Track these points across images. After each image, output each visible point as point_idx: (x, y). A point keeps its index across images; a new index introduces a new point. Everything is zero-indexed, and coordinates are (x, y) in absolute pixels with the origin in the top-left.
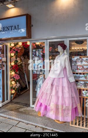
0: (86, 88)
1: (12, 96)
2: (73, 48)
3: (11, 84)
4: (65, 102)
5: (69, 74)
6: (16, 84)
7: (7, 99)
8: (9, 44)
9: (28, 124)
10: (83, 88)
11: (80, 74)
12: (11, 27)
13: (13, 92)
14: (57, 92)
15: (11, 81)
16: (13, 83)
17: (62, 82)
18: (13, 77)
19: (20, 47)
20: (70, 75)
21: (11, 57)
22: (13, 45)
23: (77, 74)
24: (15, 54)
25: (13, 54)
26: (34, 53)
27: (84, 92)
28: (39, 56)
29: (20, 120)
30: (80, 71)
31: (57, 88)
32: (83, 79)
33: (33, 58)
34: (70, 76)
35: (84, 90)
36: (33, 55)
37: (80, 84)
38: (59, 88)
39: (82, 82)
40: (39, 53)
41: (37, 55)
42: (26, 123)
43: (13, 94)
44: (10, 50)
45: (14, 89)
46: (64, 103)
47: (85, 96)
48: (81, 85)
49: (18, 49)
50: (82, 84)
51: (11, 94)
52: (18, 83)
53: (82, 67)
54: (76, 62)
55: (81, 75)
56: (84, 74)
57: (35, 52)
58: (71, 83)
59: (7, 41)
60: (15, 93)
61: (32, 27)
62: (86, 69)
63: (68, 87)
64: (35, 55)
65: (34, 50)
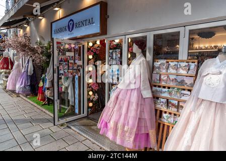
0: (169, 111)
1: (90, 110)
2: (196, 46)
3: (88, 94)
4: (128, 123)
5: (143, 86)
6: (95, 95)
7: (83, 113)
8: (86, 44)
9: (94, 143)
10: (164, 108)
11: (164, 87)
12: (86, 20)
13: (91, 105)
14: (120, 108)
15: (88, 92)
16: (91, 93)
17: (130, 95)
18: (91, 86)
19: (98, 47)
20: (146, 86)
21: (89, 60)
22: (91, 44)
23: (159, 87)
24: (93, 57)
25: (91, 57)
26: (111, 55)
27: (164, 115)
28: (116, 58)
29: (87, 137)
30: (163, 84)
31: (122, 102)
32: (166, 95)
33: (109, 61)
34: (144, 88)
35: (166, 112)
36: (110, 58)
37: (160, 102)
38: (123, 103)
39: (162, 100)
40: (116, 55)
41: (114, 58)
42: (92, 142)
43: (91, 107)
44: (88, 51)
45: (92, 101)
46: (126, 122)
47: (165, 121)
48: (162, 104)
49: (97, 50)
50: (163, 102)
51: (89, 107)
52: (96, 94)
53: (166, 77)
54: (159, 68)
55: (164, 90)
56: (169, 88)
57: (112, 53)
58: (144, 99)
59: (84, 39)
60: (93, 106)
61: (108, 19)
62: (173, 80)
63: (138, 104)
64: (112, 58)
65: (111, 51)
